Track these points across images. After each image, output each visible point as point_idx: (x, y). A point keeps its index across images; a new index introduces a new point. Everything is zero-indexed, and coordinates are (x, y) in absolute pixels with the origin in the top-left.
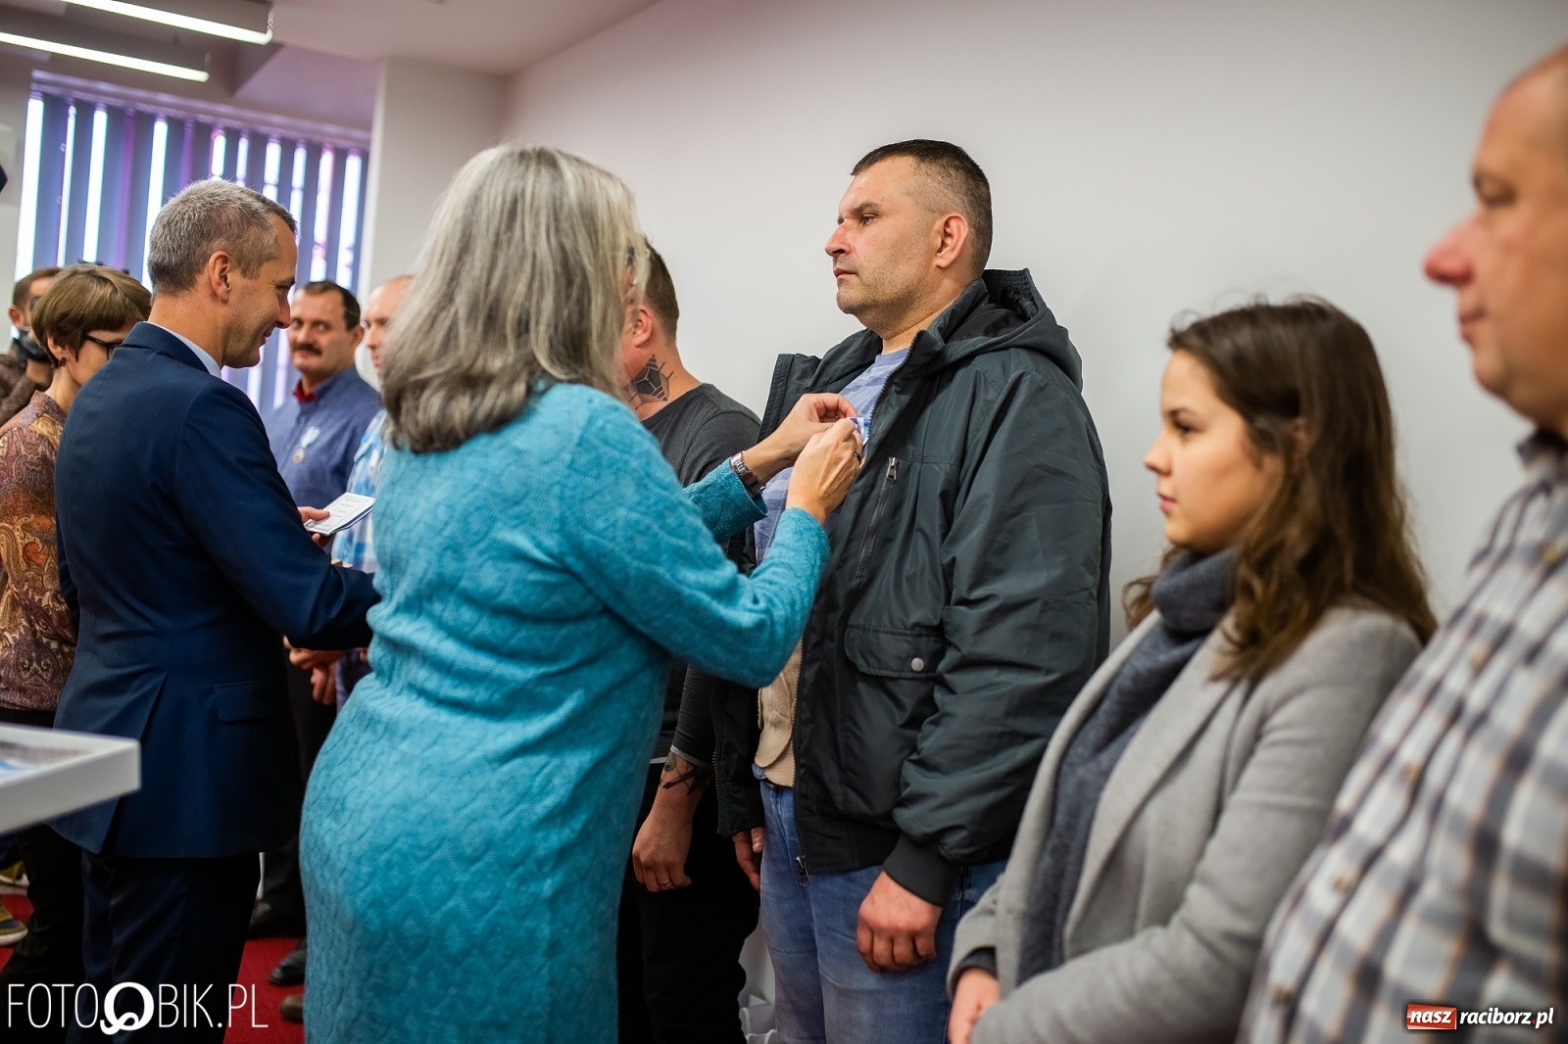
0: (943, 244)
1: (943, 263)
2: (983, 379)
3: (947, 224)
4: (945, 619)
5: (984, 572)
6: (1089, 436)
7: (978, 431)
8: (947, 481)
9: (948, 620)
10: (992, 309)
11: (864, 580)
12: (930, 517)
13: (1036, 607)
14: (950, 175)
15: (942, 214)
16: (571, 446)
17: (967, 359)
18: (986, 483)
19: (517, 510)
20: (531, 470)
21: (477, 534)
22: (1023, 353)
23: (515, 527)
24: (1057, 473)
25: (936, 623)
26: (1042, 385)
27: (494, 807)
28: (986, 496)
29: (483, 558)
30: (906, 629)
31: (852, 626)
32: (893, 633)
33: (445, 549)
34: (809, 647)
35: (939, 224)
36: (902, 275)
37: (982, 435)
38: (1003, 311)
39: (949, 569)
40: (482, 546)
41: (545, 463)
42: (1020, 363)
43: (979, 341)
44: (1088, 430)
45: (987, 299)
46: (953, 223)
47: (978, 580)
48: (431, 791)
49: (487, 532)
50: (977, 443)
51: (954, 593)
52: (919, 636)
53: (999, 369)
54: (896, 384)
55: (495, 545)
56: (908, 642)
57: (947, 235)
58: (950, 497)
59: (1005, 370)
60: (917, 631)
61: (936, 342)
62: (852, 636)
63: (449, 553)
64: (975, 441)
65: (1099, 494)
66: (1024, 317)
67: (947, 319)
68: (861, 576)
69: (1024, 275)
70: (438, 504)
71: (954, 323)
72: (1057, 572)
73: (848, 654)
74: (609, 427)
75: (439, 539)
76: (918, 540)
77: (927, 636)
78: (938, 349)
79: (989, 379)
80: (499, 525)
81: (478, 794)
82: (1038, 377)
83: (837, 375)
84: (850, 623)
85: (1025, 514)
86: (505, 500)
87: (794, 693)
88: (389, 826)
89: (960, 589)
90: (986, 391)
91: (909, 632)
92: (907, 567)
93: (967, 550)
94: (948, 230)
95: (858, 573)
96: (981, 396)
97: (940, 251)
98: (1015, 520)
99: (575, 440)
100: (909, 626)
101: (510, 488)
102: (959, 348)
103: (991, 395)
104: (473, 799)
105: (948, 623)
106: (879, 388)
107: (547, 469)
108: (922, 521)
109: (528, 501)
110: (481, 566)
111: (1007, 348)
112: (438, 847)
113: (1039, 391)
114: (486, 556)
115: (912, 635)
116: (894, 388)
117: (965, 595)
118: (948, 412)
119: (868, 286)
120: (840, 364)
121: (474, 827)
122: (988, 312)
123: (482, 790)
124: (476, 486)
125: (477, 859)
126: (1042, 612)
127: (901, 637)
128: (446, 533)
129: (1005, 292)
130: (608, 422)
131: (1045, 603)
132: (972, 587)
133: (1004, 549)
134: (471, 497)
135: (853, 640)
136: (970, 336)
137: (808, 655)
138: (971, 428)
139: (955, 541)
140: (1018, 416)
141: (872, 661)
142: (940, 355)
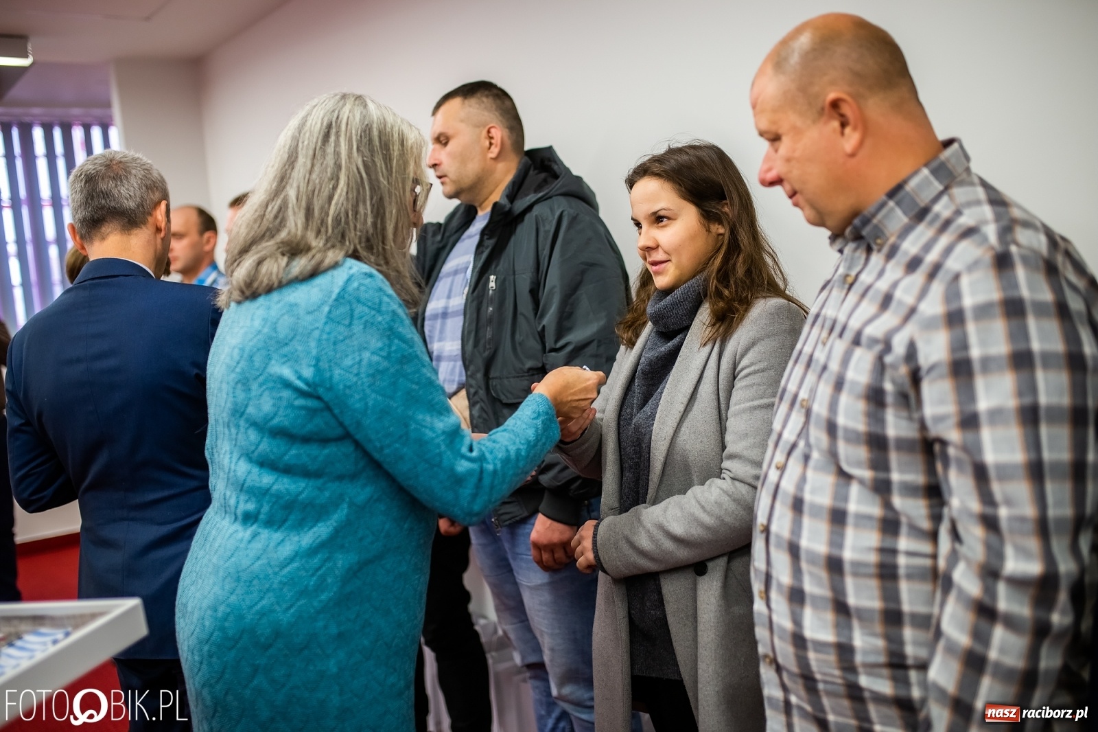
0: (491, 144)
1: (493, 155)
2: (540, 219)
3: (489, 132)
4: (545, 362)
5: (561, 332)
6: (608, 240)
7: (544, 250)
8: (532, 283)
9: (547, 362)
10: (537, 174)
11: (493, 350)
12: (525, 305)
13: (595, 344)
14: (483, 102)
15: (484, 126)
16: (331, 301)
17: (529, 208)
18: (554, 280)
19: (285, 350)
20: (298, 319)
21: (257, 370)
22: (562, 199)
23: (284, 363)
24: (593, 265)
25: (540, 365)
26: (575, 215)
27: (278, 603)
28: (554, 287)
29: (262, 389)
30: (524, 372)
31: (493, 378)
32: (518, 377)
33: (237, 383)
34: (471, 396)
35: (484, 132)
36: (472, 169)
37: (546, 252)
38: (543, 175)
39: (542, 335)
40: (261, 379)
41: (309, 313)
42: (561, 205)
43: (531, 198)
44: (606, 236)
45: (532, 168)
46: (493, 131)
47: (559, 336)
48: (232, 594)
49: (265, 368)
50: (544, 259)
51: (547, 345)
52: (533, 375)
53: (549, 211)
54: (487, 235)
55: (270, 378)
56: (527, 380)
57: (491, 138)
58: (535, 292)
59: (552, 211)
60: (531, 373)
61: (505, 206)
62: (494, 384)
63: (239, 386)
64: (543, 256)
65: (619, 271)
66: (556, 176)
67: (511, 188)
68: (490, 348)
69: (550, 149)
70: (234, 348)
71: (516, 188)
72: (602, 323)
73: (494, 395)
74: (363, 288)
75: (233, 376)
76: (521, 319)
77: (538, 374)
78: (507, 209)
79: (544, 218)
80: (273, 362)
81: (265, 593)
82: (572, 211)
83: (454, 230)
84: (491, 376)
85: (579, 292)
86: (278, 342)
87: (469, 423)
88: (207, 623)
89: (550, 343)
90: (544, 226)
91: (526, 374)
92: (518, 337)
93: (549, 319)
94: (490, 135)
95: (488, 347)
96: (542, 230)
97: (489, 148)
98: (574, 297)
99: (334, 296)
100: (526, 370)
101: (283, 331)
102: (520, 205)
103: (547, 227)
104: (262, 598)
105: (546, 364)
106: (476, 239)
107: (309, 318)
108: (520, 308)
109: (295, 343)
110: (261, 395)
111: (550, 197)
112: (240, 638)
113: (574, 220)
114: (264, 387)
115: (528, 376)
116: (486, 237)
117: (553, 346)
118: (523, 242)
119: (454, 182)
120: (455, 223)
121: (264, 621)
122: (535, 177)
123: (268, 590)
124: (259, 332)
125: (270, 646)
126: (598, 346)
127: (523, 378)
128: (238, 370)
129: (542, 161)
130: (362, 284)
131: (599, 341)
132: (556, 341)
133: (571, 314)
134: (255, 340)
135: (496, 386)
136: (527, 195)
137: (471, 401)
138: (540, 248)
139: (542, 316)
140: (564, 239)
141: (508, 395)
142: (510, 210)
